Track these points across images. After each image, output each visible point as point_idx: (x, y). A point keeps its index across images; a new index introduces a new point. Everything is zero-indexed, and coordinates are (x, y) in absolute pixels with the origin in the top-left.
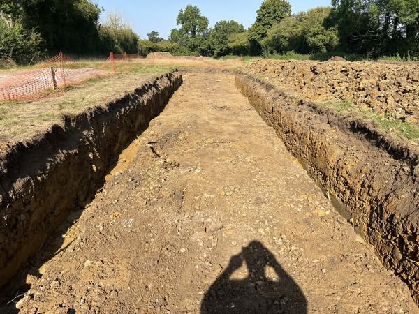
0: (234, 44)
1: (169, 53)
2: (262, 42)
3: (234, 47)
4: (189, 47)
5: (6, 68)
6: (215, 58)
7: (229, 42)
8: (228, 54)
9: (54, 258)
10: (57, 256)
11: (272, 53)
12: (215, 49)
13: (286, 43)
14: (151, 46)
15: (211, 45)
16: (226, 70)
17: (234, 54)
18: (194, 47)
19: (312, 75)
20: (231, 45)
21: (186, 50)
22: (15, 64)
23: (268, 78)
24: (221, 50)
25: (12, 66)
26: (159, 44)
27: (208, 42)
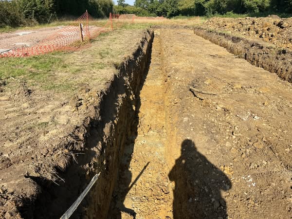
0: (183, 7)
1: (134, 15)
2: (206, 5)
3: (183, 10)
4: (149, 10)
5: (32, 26)
6: (168, 18)
7: (179, 5)
8: (178, 15)
9: (130, 191)
10: (132, 189)
11: (213, 13)
12: (168, 11)
13: (225, 6)
14: (121, 10)
15: (165, 8)
16: (186, 26)
17: (182, 15)
18: (153, 10)
19: (278, 29)
20: (180, 8)
21: (147, 12)
22: (37, 23)
23: (230, 32)
24: (173, 12)
25: (35, 24)
26: (127, 8)
27: (163, 6)
